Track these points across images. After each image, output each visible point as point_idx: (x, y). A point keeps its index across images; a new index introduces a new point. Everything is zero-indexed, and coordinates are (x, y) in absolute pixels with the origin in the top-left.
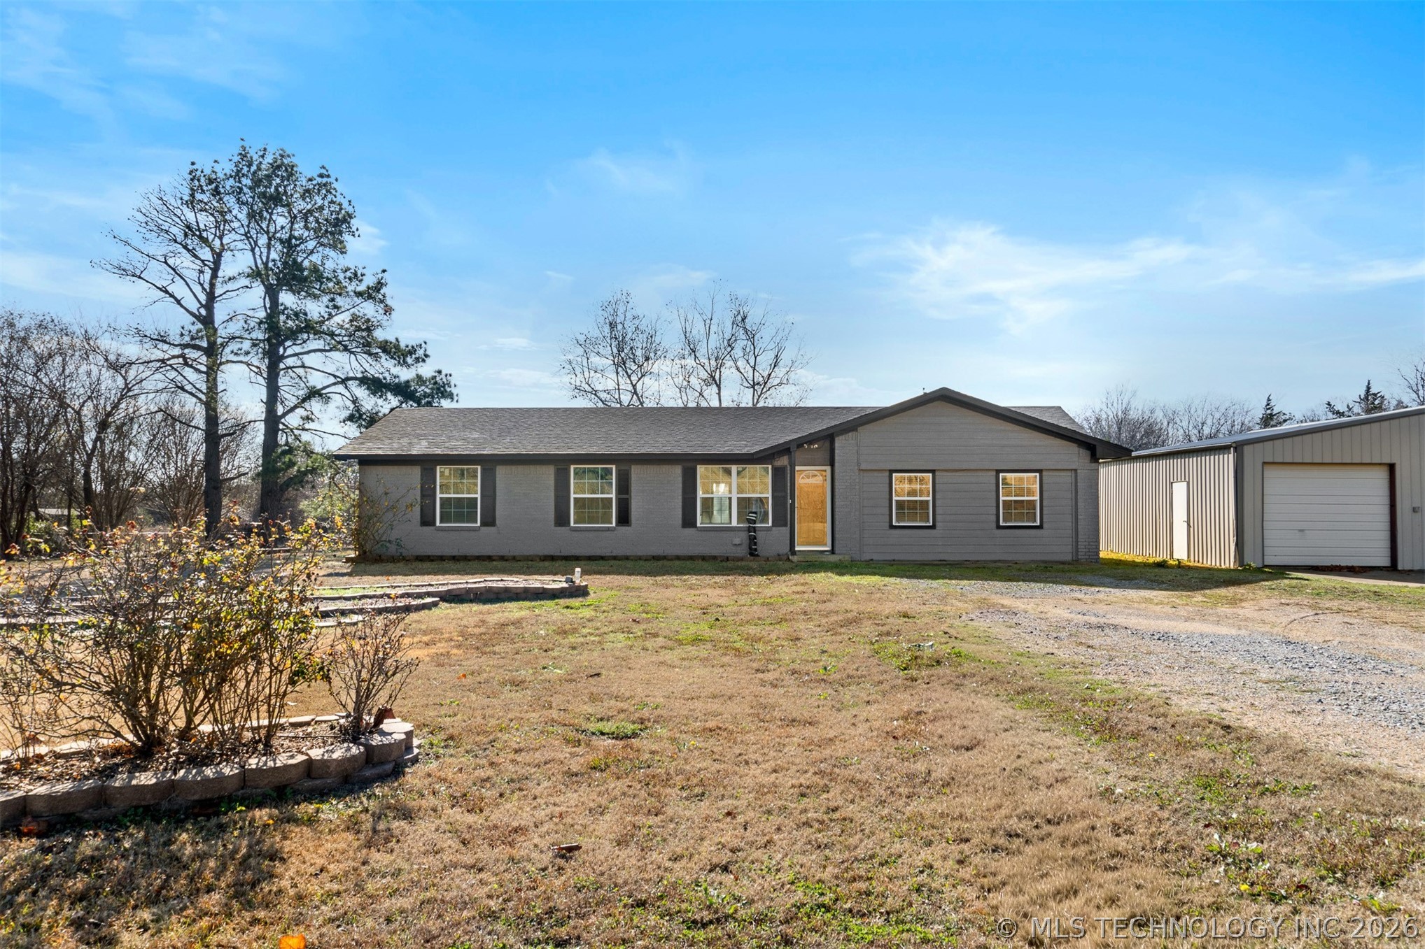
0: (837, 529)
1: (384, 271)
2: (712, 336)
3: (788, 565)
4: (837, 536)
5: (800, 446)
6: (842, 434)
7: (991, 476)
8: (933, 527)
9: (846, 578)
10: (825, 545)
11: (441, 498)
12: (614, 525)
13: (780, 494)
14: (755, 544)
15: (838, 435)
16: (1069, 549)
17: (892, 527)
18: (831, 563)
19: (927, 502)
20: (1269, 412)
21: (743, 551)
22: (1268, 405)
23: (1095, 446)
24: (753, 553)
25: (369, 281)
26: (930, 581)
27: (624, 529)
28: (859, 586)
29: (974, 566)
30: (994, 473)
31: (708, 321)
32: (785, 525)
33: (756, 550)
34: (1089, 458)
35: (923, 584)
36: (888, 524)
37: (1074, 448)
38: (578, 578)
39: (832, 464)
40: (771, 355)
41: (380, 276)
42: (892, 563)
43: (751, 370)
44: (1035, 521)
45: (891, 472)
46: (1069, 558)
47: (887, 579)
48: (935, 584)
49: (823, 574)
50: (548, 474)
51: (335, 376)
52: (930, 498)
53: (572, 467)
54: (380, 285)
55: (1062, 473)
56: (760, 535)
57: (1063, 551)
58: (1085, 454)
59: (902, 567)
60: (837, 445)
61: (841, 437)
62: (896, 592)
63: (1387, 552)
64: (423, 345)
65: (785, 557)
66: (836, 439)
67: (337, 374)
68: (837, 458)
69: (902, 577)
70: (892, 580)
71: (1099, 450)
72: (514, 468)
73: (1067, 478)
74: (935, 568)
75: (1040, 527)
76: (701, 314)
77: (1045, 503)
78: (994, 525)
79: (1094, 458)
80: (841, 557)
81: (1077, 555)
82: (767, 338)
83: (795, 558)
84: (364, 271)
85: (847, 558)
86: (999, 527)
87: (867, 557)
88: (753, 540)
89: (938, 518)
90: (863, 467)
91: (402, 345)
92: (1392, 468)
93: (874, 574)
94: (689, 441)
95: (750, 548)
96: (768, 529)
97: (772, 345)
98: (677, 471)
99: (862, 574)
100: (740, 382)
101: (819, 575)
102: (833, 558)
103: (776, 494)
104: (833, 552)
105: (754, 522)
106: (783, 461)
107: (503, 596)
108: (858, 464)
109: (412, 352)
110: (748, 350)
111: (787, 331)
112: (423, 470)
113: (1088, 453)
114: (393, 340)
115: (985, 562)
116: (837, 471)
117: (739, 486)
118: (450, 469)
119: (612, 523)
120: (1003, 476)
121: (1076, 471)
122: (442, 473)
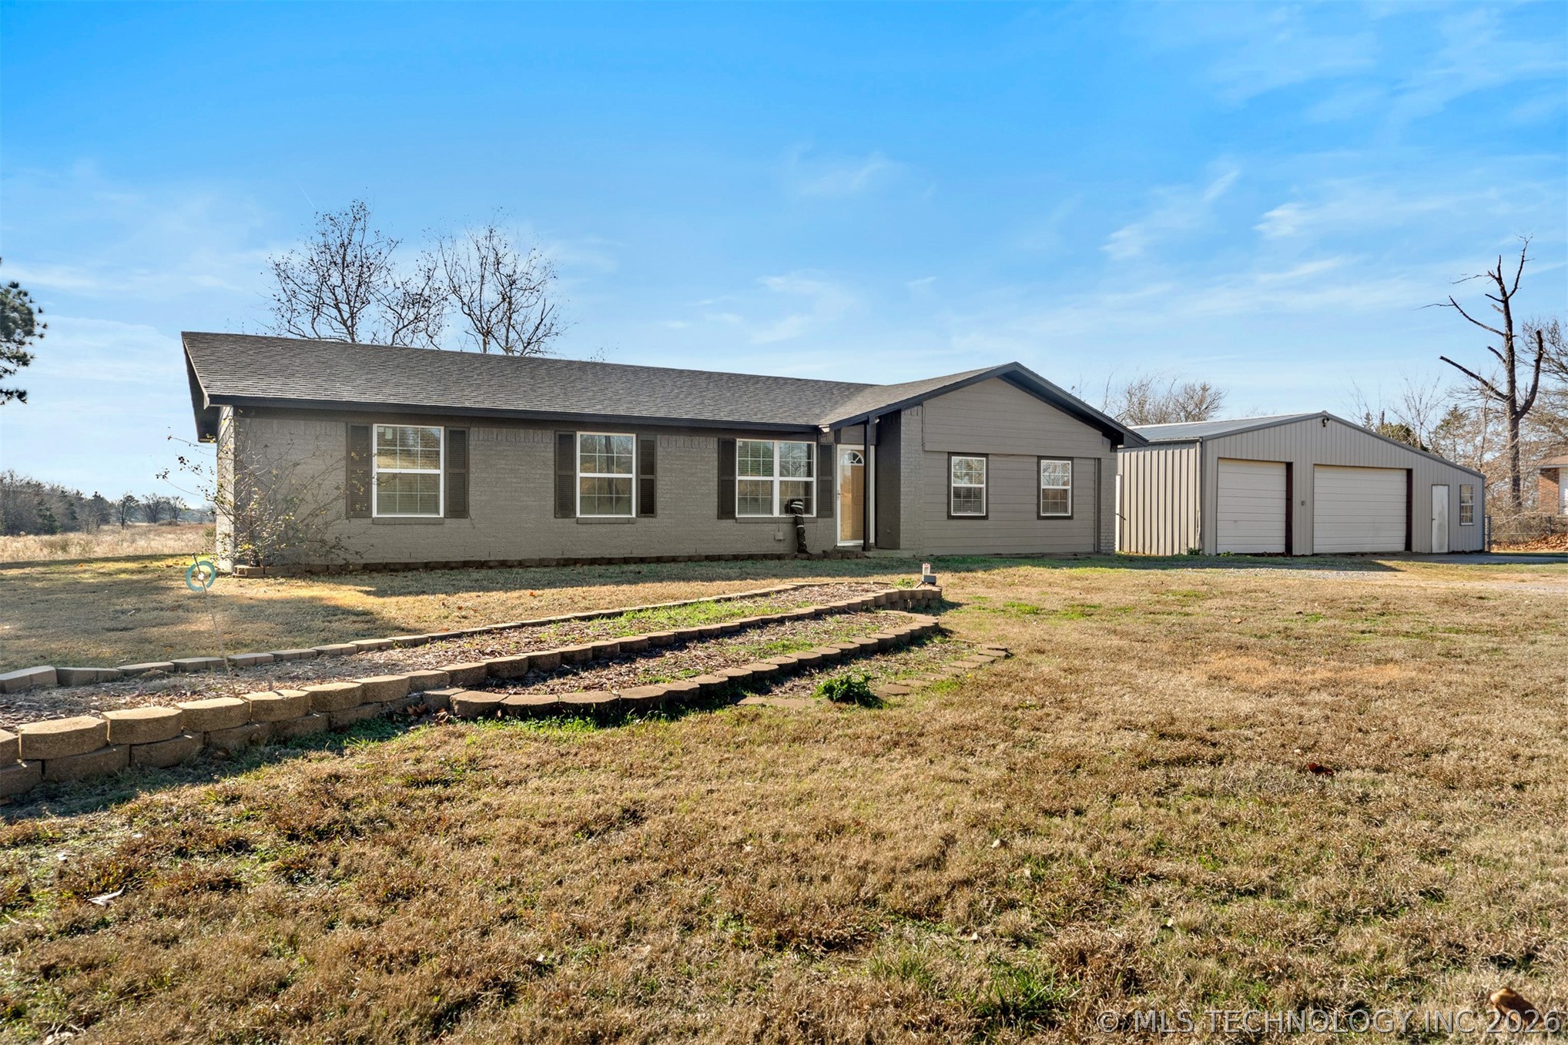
0: (902, 520)
4: (902, 527)
6: (908, 408)
7: (1034, 464)
8: (986, 518)
11: (380, 475)
12: (634, 515)
13: (825, 478)
14: (803, 539)
15: (906, 411)
16: (1092, 541)
17: (951, 517)
19: (981, 489)
21: (788, 547)
23: (1122, 435)
24: (800, 548)
27: (646, 521)
30: (1036, 460)
32: (827, 516)
33: (804, 546)
36: (947, 515)
37: (1099, 436)
44: (1066, 512)
45: (951, 454)
46: (1091, 549)
50: (546, 441)
52: (984, 486)
53: (578, 432)
55: (1088, 462)
56: (805, 528)
57: (1088, 544)
58: (1106, 442)
60: (903, 422)
63: (1282, 541)
66: (902, 417)
68: (903, 435)
72: (496, 431)
73: (1091, 467)
77: (1075, 492)
78: (1036, 515)
79: (1114, 448)
81: (1098, 546)
86: (1040, 517)
87: (927, 551)
88: (799, 535)
89: (990, 507)
90: (927, 447)
92: (1289, 466)
95: (798, 544)
96: (813, 521)
98: (711, 445)
103: (821, 478)
105: (798, 512)
106: (829, 438)
108: (923, 444)
112: (351, 430)
113: (1109, 441)
116: (903, 451)
117: (782, 467)
118: (394, 430)
119: (631, 513)
120: (1044, 463)
121: (1099, 459)
122: (381, 435)
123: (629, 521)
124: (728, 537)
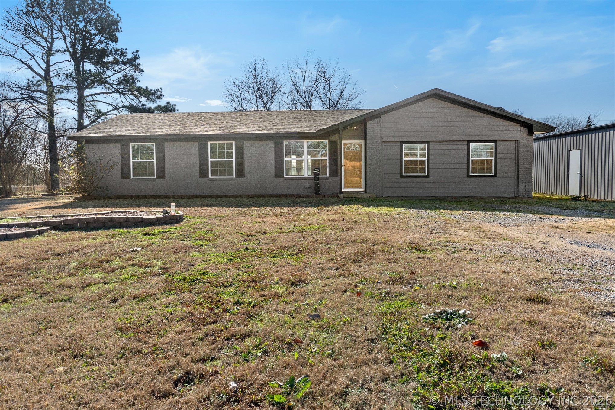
0: (368, 178)
1: (137, 51)
2: (306, 80)
3: (337, 200)
4: (368, 182)
5: (345, 128)
6: (371, 120)
7: (464, 146)
8: (428, 176)
9: (370, 209)
10: (361, 188)
11: (133, 162)
12: (234, 176)
13: (333, 157)
14: (319, 187)
15: (369, 120)
16: (513, 189)
17: (402, 176)
18: (362, 198)
19: (424, 161)
20: (589, 124)
21: (310, 192)
22: (589, 121)
23: (531, 125)
24: (317, 193)
25: (129, 56)
26: (430, 211)
27: (240, 179)
28: (378, 215)
29: (454, 200)
30: (466, 143)
31: (304, 72)
32: (337, 176)
33: (319, 191)
34: (527, 133)
35: (425, 213)
36: (399, 175)
37: (517, 127)
38: (173, 210)
39: (365, 139)
40: (338, 92)
41: (136, 54)
42: (402, 198)
43: (328, 100)
44: (491, 172)
45: (402, 143)
46: (513, 195)
47: (399, 209)
48: (434, 213)
49: (355, 206)
50: (194, 147)
51: (112, 105)
52: (426, 159)
53: (209, 143)
54: (136, 58)
55: (509, 143)
56: (321, 182)
57: (509, 192)
58: (524, 130)
59: (409, 201)
60: (368, 126)
61: (370, 122)
62: (406, 220)
64: (160, 90)
65: (336, 195)
66: (368, 123)
67: (113, 104)
68: (368, 134)
69: (409, 208)
70: (403, 210)
71: (534, 127)
72: (175, 143)
73: (512, 145)
74: (430, 201)
75: (495, 176)
76: (300, 69)
77: (498, 161)
78: (466, 175)
79: (529, 134)
80: (370, 195)
81: (518, 193)
82: (336, 83)
83: (342, 196)
84: (126, 51)
85: (374, 195)
86: (469, 176)
87: (386, 195)
88: (317, 185)
89: (431, 171)
90: (384, 140)
91: (149, 89)
93: (390, 206)
94: (279, 126)
95: (316, 190)
96: (326, 178)
97: (339, 87)
98: (271, 144)
99: (382, 206)
100: (322, 105)
101: (352, 207)
102: (365, 196)
103: (331, 158)
104: (365, 192)
105: (318, 174)
106: (335, 138)
107: (108, 224)
108: (381, 138)
109: (154, 93)
110: (326, 89)
111: (347, 79)
112: (122, 146)
113: (527, 130)
114: (145, 88)
115: (460, 197)
116: (368, 142)
117: (309, 151)
118: (138, 145)
119: (233, 176)
120: (472, 145)
121: (518, 141)
122: (133, 147)
123: (231, 179)
124: (279, 186)
